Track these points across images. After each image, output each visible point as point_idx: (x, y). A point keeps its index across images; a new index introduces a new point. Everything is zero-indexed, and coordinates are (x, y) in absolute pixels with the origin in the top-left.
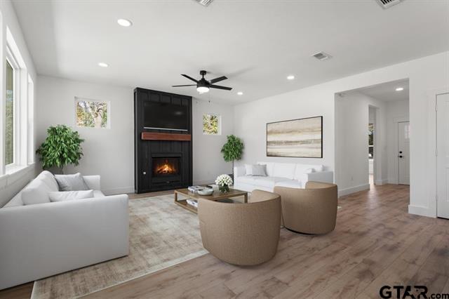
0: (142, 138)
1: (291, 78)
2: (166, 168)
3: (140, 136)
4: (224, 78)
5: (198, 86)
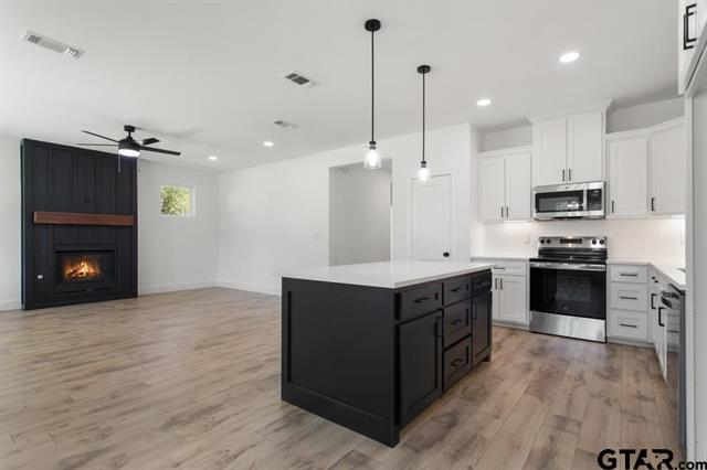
1: (269, 144)
2: (85, 269)
3: (31, 217)
5: (121, 147)
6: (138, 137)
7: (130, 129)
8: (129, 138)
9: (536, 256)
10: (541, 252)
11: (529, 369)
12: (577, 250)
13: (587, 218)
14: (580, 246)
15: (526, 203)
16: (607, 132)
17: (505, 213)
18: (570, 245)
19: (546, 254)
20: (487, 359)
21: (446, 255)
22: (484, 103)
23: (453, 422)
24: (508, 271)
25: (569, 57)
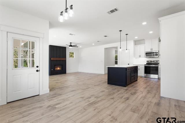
0: (52, 59)
1: (93, 44)
2: (58, 69)
3: (51, 59)
4: (76, 45)
5: (69, 46)
6: (72, 44)
7: (71, 43)
8: (71, 45)
9: (146, 64)
10: (147, 63)
11: (144, 81)
12: (154, 63)
13: (155, 57)
14: (154, 62)
15: (144, 54)
16: (159, 42)
17: (140, 56)
18: (152, 62)
19: (148, 64)
20: (137, 80)
21: (129, 64)
22: (136, 37)
23: (133, 86)
24: (140, 67)
25: (151, 32)
